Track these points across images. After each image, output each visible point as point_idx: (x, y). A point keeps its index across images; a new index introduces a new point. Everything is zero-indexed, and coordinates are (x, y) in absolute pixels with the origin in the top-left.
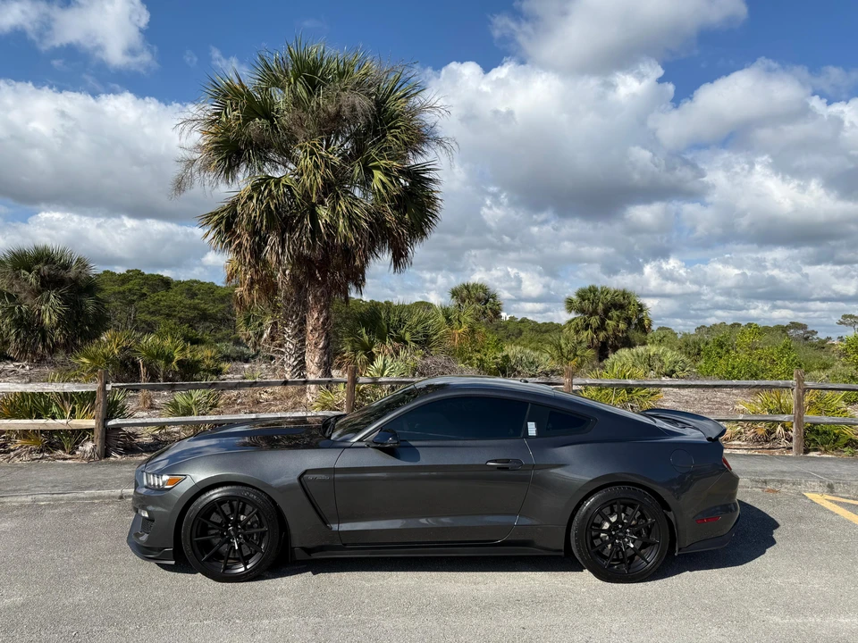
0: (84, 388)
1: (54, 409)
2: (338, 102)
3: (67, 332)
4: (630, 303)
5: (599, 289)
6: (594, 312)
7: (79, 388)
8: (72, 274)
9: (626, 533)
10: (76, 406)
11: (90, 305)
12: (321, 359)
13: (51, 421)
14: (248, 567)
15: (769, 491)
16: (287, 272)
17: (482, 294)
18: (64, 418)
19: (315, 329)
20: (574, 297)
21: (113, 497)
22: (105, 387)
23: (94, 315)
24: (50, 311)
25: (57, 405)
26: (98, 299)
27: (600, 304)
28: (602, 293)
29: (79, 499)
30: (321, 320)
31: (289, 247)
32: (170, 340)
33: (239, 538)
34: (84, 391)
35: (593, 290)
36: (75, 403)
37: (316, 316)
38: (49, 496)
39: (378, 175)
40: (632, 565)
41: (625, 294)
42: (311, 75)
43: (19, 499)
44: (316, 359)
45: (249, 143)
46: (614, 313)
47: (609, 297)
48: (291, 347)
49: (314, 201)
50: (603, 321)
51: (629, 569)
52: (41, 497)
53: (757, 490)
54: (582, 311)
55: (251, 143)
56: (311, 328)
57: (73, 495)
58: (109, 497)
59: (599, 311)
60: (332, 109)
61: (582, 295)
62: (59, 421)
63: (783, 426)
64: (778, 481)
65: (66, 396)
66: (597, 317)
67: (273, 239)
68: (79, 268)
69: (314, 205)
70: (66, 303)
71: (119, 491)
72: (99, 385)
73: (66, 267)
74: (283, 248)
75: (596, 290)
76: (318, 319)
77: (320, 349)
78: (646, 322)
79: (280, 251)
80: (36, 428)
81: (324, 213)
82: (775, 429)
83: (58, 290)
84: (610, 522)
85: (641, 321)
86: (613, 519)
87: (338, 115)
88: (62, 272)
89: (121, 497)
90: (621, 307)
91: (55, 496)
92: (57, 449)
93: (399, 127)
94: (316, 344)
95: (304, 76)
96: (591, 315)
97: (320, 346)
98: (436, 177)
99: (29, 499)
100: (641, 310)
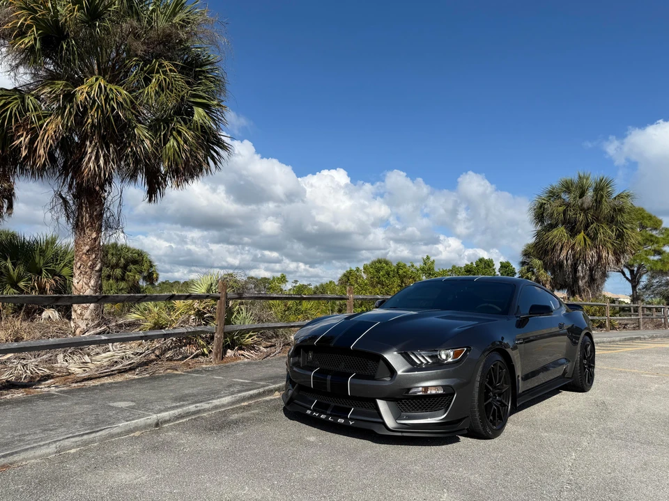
4: (143, 260)
5: (121, 246)
6: (117, 266)
12: (96, 282)
19: (91, 250)
21: (150, 425)
27: (122, 259)
28: (122, 250)
29: (112, 436)
35: (114, 246)
37: (94, 236)
38: (77, 439)
41: (140, 254)
43: (39, 452)
44: (92, 282)
46: (132, 267)
47: (129, 254)
50: (124, 273)
52: (67, 443)
56: (87, 248)
58: (146, 426)
59: (121, 265)
66: (119, 269)
75: (118, 247)
76: (95, 239)
78: (155, 276)
85: (151, 274)
89: (157, 425)
90: (135, 262)
91: (85, 437)
96: (113, 268)
97: (97, 268)
99: (52, 448)
100: (151, 266)
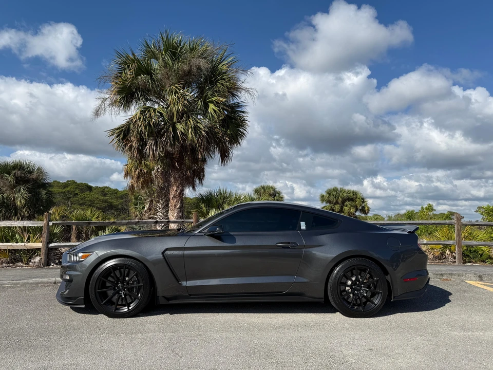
0: (36, 224)
1: (17, 236)
2: (189, 64)
3: (30, 210)
4: (357, 198)
5: (339, 189)
6: (337, 203)
7: (33, 224)
8: (34, 176)
9: (362, 287)
10: (31, 235)
11: (43, 194)
12: (178, 214)
13: (15, 244)
14: (130, 308)
15: (444, 280)
16: (159, 170)
17: (272, 192)
18: (23, 242)
19: (175, 197)
20: (325, 194)
21: (50, 283)
22: (48, 224)
23: (46, 200)
24: (20, 197)
25: (20, 235)
26: (49, 191)
27: (340, 198)
28: (341, 191)
29: (29, 283)
30: (178, 192)
31: (160, 146)
32: (89, 212)
33: (125, 291)
34: (36, 225)
35: (335, 190)
36: (30, 233)
37: (175, 189)
38: (11, 281)
39: (211, 106)
40: (366, 307)
41: (354, 193)
42: (174, 51)
44: (175, 215)
45: (138, 89)
46: (347, 203)
47: (345, 194)
48: (161, 215)
49: (174, 121)
50: (342, 208)
51: (364, 309)
52: (5, 282)
53: (437, 279)
54: (329, 202)
55: (139, 88)
56: (172, 196)
57: (26, 281)
58: (47, 283)
59: (339, 202)
60: (186, 68)
61: (329, 193)
62: (20, 244)
63: (450, 250)
64: (449, 274)
65: (25, 229)
66: (338, 205)
67: (150, 142)
68: (38, 173)
69: (175, 123)
70: (30, 192)
71: (54, 279)
72: (45, 222)
73: (31, 172)
74: (156, 147)
75: (337, 190)
76: (176, 190)
77: (178, 208)
78: (366, 208)
79: (155, 149)
80: (6, 248)
81: (180, 127)
82: (445, 252)
83: (26, 185)
84: (351, 280)
85: (363, 207)
86: (354, 279)
87: (190, 71)
88: (28, 175)
89: (55, 283)
90: (351, 200)
91: (14, 281)
92: (18, 261)
93: (224, 79)
94: (175, 205)
95: (170, 51)
96: (335, 204)
97: (178, 207)
98: (245, 110)
100: (363, 202)
